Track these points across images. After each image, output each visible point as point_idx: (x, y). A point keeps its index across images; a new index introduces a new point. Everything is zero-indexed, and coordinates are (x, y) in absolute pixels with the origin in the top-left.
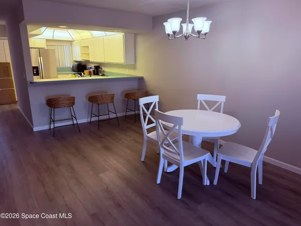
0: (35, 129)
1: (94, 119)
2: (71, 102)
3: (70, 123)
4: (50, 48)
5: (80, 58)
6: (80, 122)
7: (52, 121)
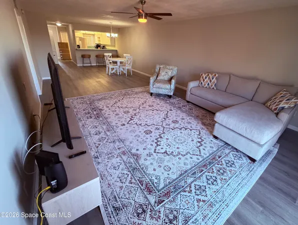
0: (78, 65)
1: (98, 64)
2: (89, 57)
3: (90, 65)
4: (85, 37)
5: (97, 42)
6: (93, 65)
7: (83, 63)
